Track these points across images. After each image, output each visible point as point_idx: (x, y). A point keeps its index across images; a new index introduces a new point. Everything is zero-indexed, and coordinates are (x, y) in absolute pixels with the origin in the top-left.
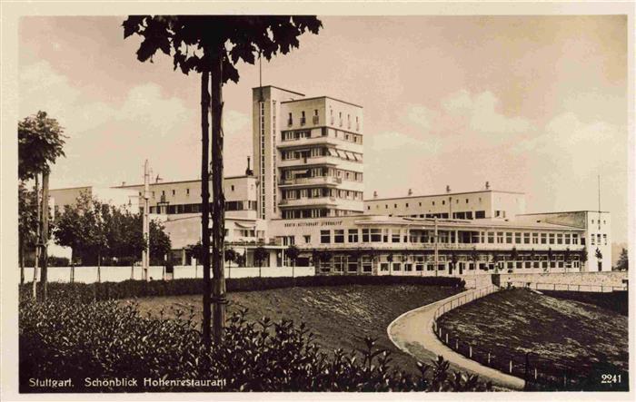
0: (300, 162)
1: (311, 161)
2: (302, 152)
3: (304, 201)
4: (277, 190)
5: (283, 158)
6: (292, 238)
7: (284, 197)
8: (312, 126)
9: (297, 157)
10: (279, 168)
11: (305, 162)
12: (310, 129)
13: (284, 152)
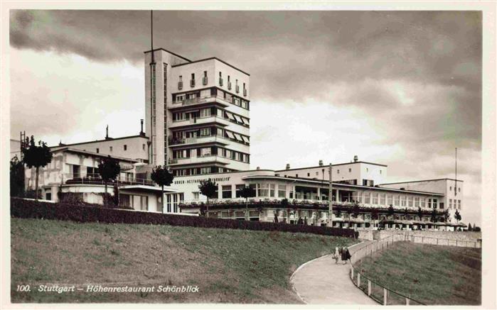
0: (189, 122)
1: (199, 121)
2: (192, 113)
3: (194, 159)
4: (168, 150)
5: (174, 119)
6: (182, 195)
7: (174, 156)
8: (202, 87)
9: (187, 118)
10: (170, 129)
11: (195, 122)
12: (200, 90)
13: (175, 113)
